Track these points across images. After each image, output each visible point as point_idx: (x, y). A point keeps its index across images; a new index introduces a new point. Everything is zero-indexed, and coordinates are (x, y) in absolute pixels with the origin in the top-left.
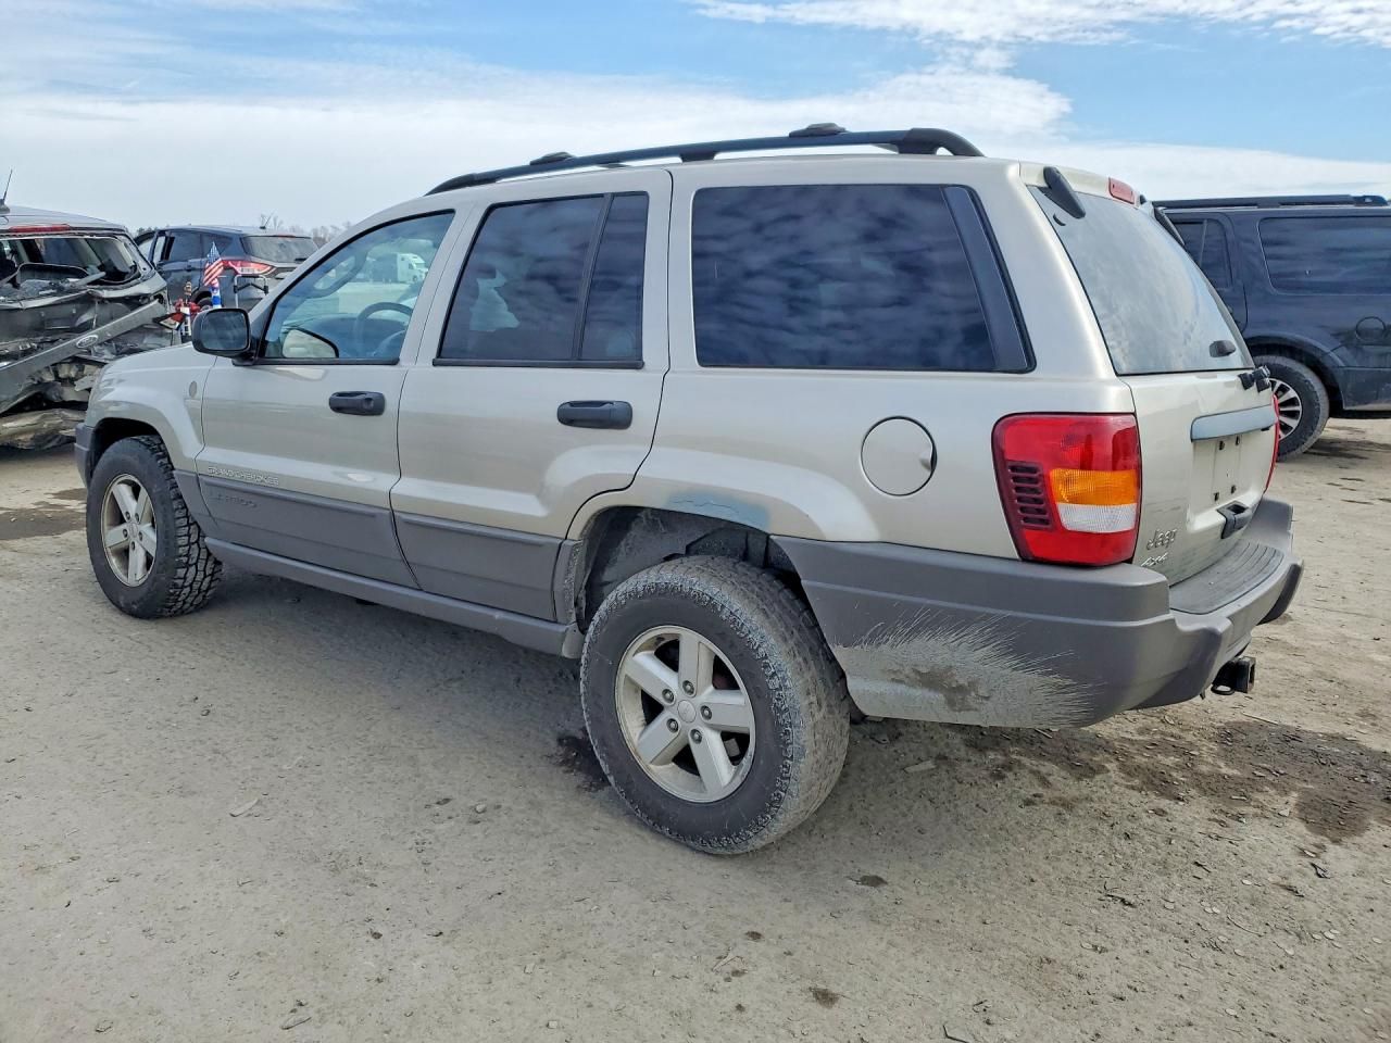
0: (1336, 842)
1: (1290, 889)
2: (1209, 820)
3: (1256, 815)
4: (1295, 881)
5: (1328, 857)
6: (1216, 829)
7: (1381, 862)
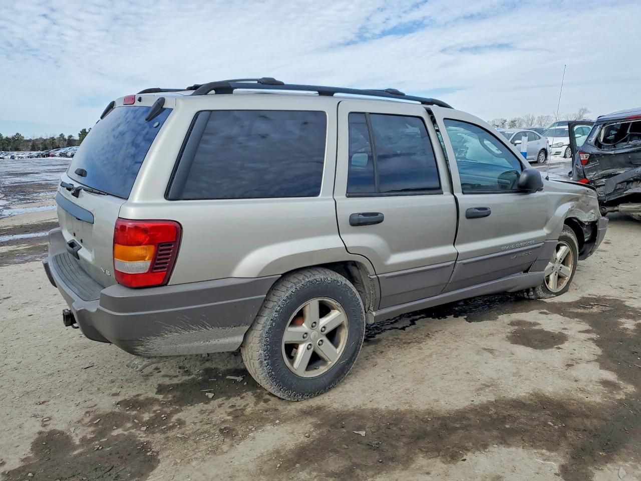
0: (40, 433)
1: (43, 403)
2: (96, 405)
3: (82, 419)
4: (43, 407)
5: (38, 424)
6: (89, 403)
7: (15, 436)
